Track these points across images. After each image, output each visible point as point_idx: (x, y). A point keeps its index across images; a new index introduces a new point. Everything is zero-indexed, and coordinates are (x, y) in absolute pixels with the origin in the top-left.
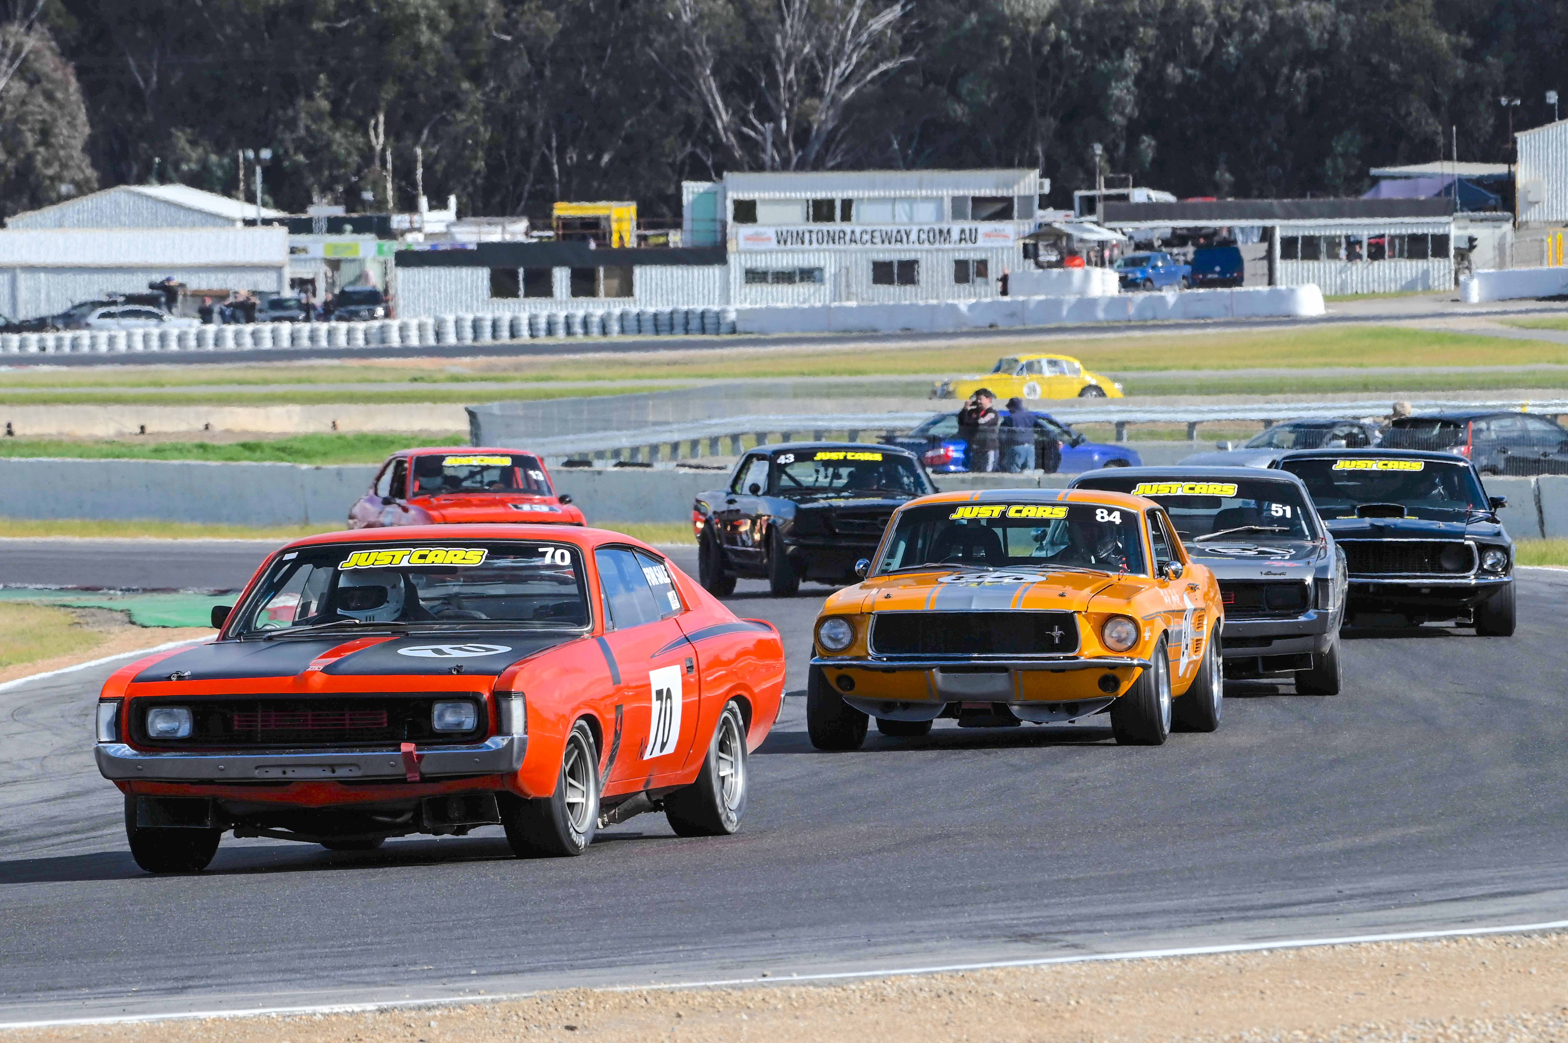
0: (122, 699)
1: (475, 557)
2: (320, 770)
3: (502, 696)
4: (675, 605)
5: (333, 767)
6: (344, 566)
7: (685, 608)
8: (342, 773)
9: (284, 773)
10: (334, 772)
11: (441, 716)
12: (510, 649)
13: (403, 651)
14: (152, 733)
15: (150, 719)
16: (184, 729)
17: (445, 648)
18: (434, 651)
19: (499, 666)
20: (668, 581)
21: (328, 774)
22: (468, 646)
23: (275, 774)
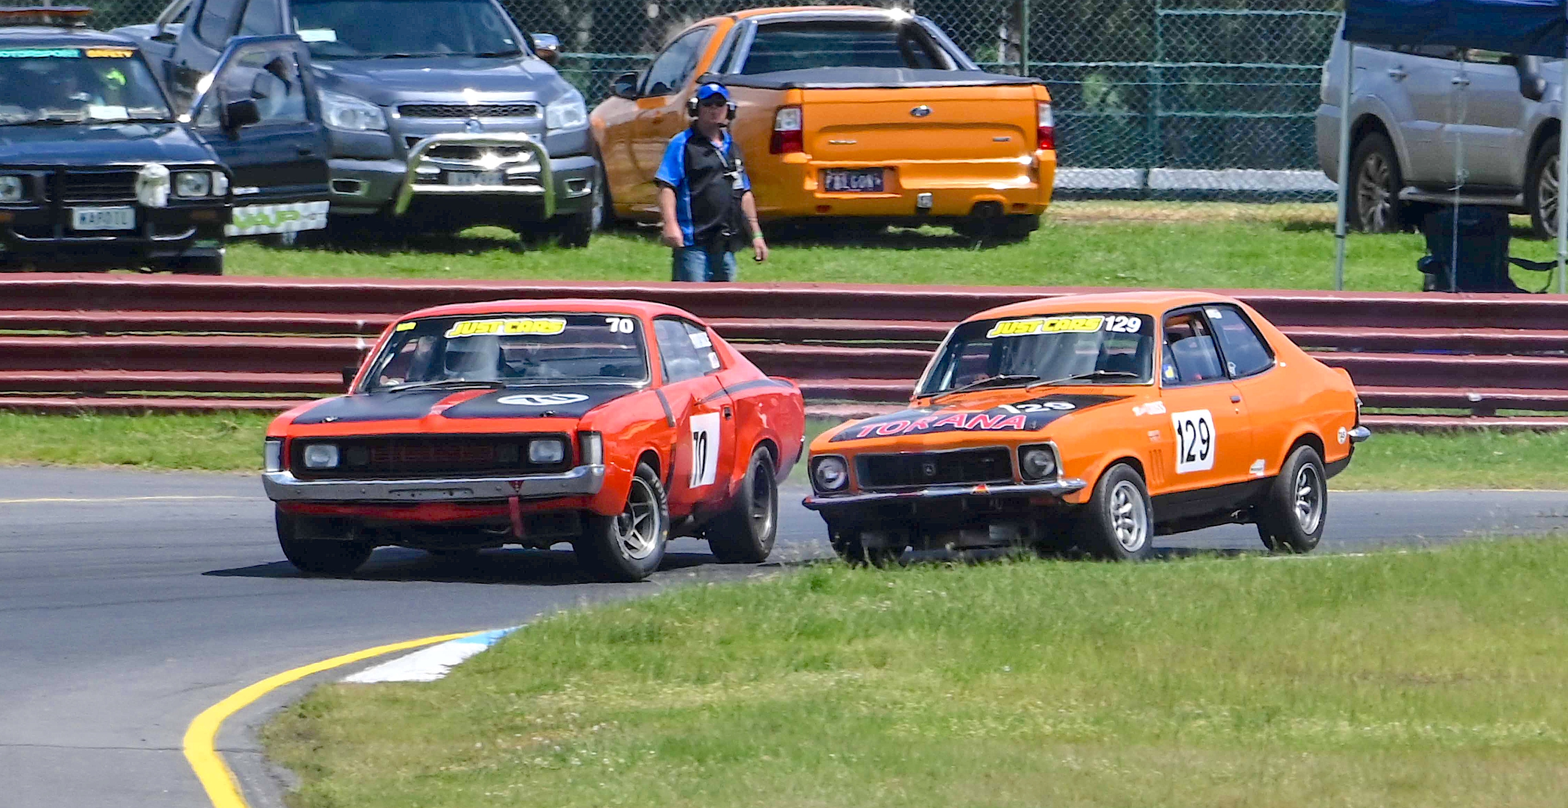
0: (284, 438)
1: (556, 326)
2: (442, 492)
3: (583, 434)
4: (715, 364)
5: (451, 491)
6: (449, 334)
7: (723, 367)
8: (457, 495)
9: (413, 495)
10: (451, 495)
11: (536, 451)
12: (587, 397)
13: (502, 400)
14: (308, 464)
15: (306, 454)
16: (333, 461)
17: (536, 397)
18: (528, 399)
19: (579, 411)
20: (709, 344)
21: (447, 496)
22: (554, 396)
23: (406, 496)
